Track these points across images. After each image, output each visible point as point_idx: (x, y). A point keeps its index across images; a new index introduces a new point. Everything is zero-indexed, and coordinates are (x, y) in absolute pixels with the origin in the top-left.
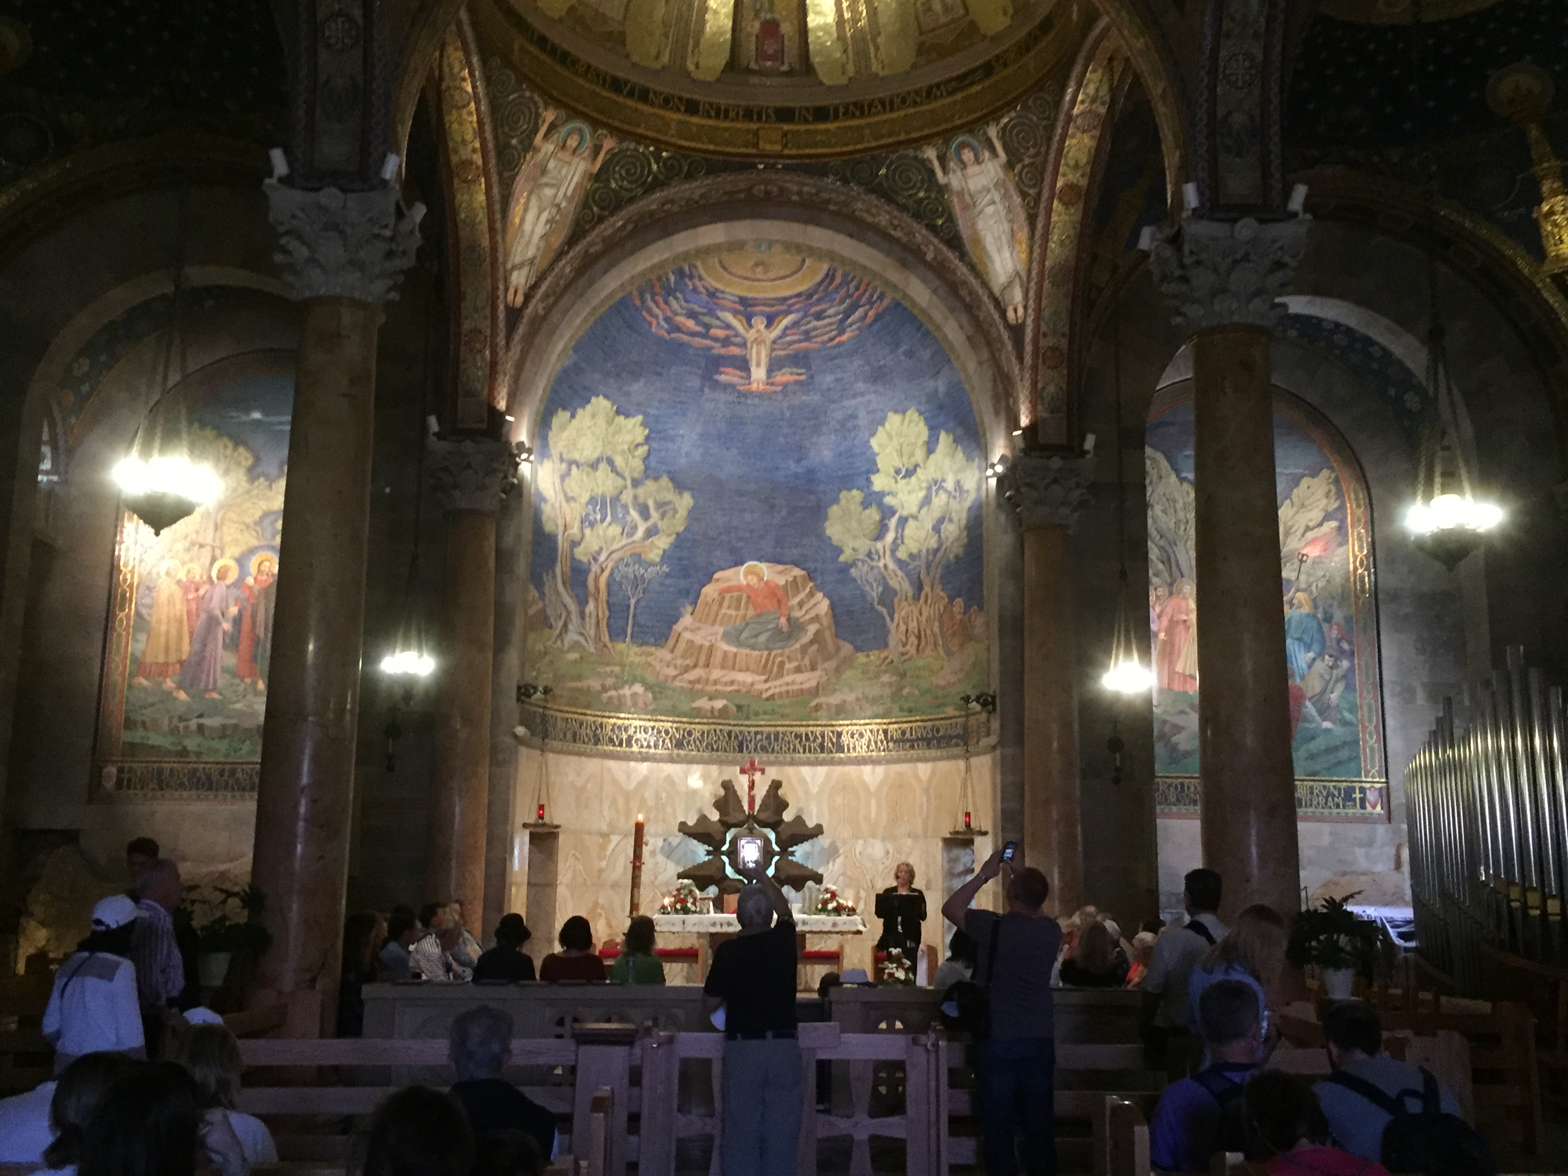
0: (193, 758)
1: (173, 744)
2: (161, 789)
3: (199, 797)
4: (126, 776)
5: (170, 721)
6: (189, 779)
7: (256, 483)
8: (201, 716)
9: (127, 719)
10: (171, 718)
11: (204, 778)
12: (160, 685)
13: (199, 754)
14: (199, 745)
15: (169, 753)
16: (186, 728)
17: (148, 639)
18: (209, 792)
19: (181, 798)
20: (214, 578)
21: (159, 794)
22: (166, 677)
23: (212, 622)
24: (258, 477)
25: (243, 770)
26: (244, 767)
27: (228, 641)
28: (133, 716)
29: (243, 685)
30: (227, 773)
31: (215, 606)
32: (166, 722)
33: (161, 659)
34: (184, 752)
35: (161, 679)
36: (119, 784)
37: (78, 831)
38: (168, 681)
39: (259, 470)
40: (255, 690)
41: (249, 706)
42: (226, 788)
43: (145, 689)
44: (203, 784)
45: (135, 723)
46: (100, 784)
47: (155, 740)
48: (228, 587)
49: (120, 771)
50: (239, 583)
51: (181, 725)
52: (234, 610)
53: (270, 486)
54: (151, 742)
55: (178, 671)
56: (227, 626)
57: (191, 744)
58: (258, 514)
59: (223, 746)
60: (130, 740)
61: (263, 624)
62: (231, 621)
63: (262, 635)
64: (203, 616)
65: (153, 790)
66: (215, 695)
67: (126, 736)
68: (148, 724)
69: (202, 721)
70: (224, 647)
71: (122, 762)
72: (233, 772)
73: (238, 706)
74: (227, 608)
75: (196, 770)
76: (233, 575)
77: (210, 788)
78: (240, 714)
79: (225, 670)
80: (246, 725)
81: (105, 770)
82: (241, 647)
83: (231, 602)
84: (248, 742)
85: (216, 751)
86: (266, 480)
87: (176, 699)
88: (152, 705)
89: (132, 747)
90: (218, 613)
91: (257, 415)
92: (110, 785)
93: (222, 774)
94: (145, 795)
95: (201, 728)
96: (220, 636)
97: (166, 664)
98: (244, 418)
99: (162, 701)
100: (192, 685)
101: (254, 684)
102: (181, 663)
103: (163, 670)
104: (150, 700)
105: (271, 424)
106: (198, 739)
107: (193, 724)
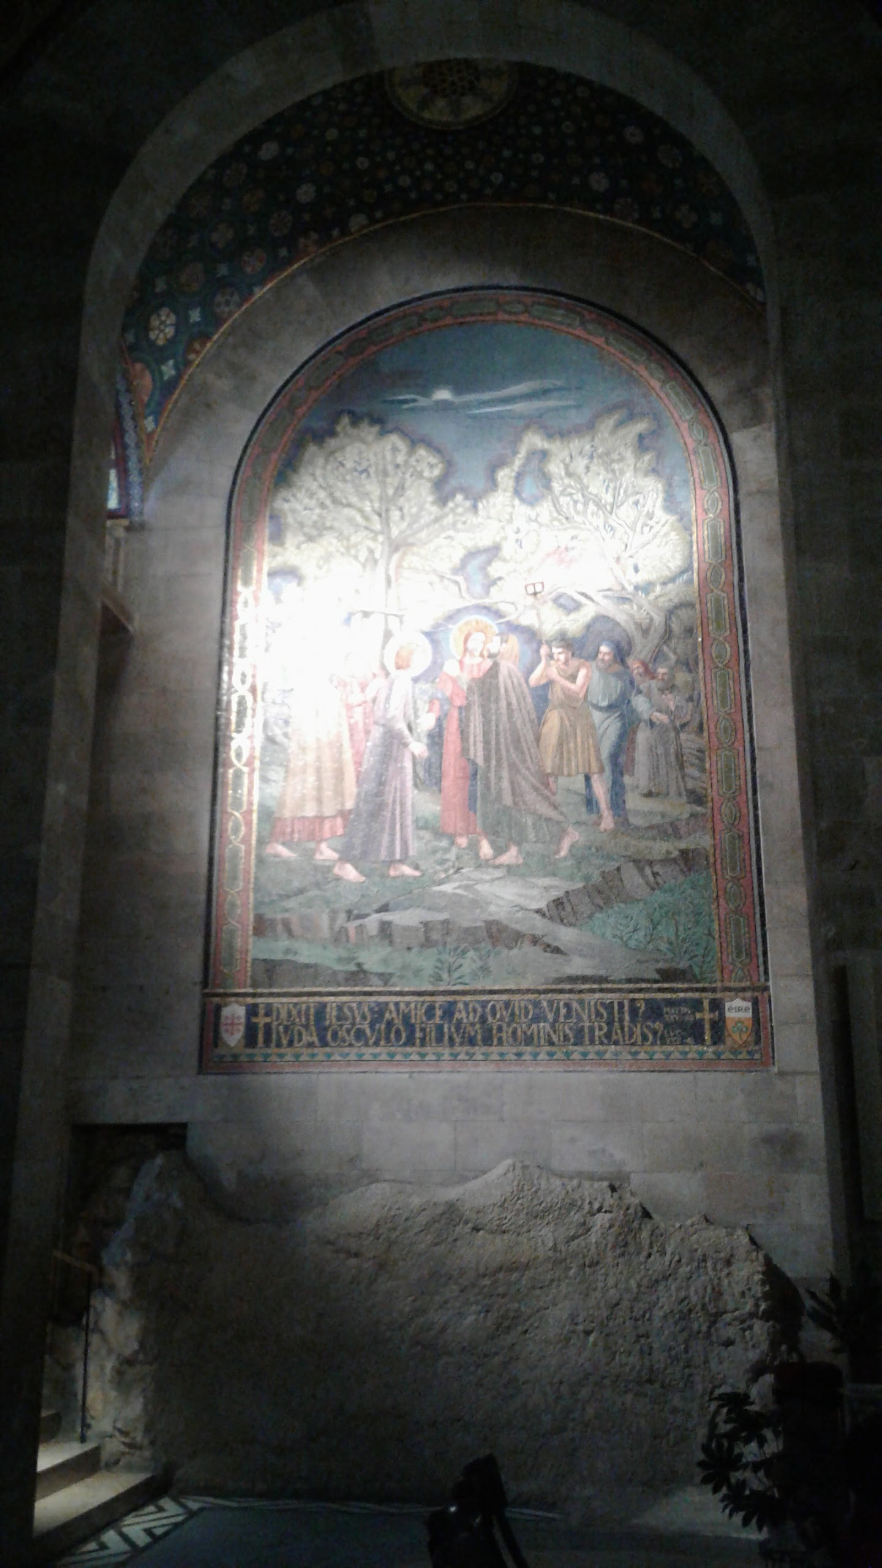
0: (377, 986)
1: (340, 960)
2: (324, 1043)
3: (392, 1055)
4: (261, 1021)
5: (333, 920)
6: (372, 1026)
7: (451, 504)
8: (384, 908)
9: (259, 919)
10: (334, 914)
11: (398, 1023)
12: (310, 854)
13: (385, 978)
14: (385, 961)
15: (334, 976)
16: (361, 929)
17: (286, 779)
18: (409, 1049)
19: (360, 1059)
20: (391, 667)
21: (320, 1052)
22: (319, 842)
23: (392, 743)
24: (451, 496)
25: (466, 1004)
26: (468, 998)
27: (421, 773)
28: (269, 914)
29: (454, 850)
30: (439, 1013)
31: (396, 713)
32: (324, 921)
33: (310, 811)
34: (359, 974)
35: (312, 845)
36: (250, 1038)
37: (184, 1126)
38: (323, 846)
39: (453, 482)
40: (477, 856)
41: (467, 887)
42: (439, 1040)
43: (286, 863)
44: (398, 1033)
45: (272, 923)
46: (217, 1040)
47: (306, 954)
48: (416, 680)
49: (252, 1011)
50: (432, 674)
51: (352, 926)
52: (427, 722)
53: (475, 507)
54: (302, 959)
55: (340, 831)
56: (419, 748)
57: (372, 959)
58: (458, 554)
59: (427, 962)
60: (262, 956)
61: (480, 738)
62: (425, 740)
63: (480, 761)
64: (377, 733)
65: (311, 1045)
66: (407, 870)
67: (257, 949)
68: (295, 928)
69: (387, 917)
70: (416, 785)
71: (254, 995)
72: (449, 1011)
73: (448, 888)
74: (416, 716)
75: (382, 1008)
76: (422, 661)
77: (410, 1041)
78: (454, 901)
79: (423, 825)
80: (466, 924)
81: (226, 1012)
82: (445, 783)
83: (423, 706)
84: (471, 954)
85: (417, 972)
86: (466, 498)
87: (338, 879)
88: (301, 891)
89: (270, 970)
90: (402, 726)
91: (443, 394)
92: (234, 1038)
93: (430, 1011)
94: (297, 1056)
95: (385, 930)
96: (408, 765)
97: (320, 819)
98: (422, 402)
99: (318, 885)
100: (365, 854)
101: (474, 846)
102: (343, 814)
103: (314, 827)
104: (296, 884)
105: (467, 406)
106: (384, 951)
107: (372, 922)
